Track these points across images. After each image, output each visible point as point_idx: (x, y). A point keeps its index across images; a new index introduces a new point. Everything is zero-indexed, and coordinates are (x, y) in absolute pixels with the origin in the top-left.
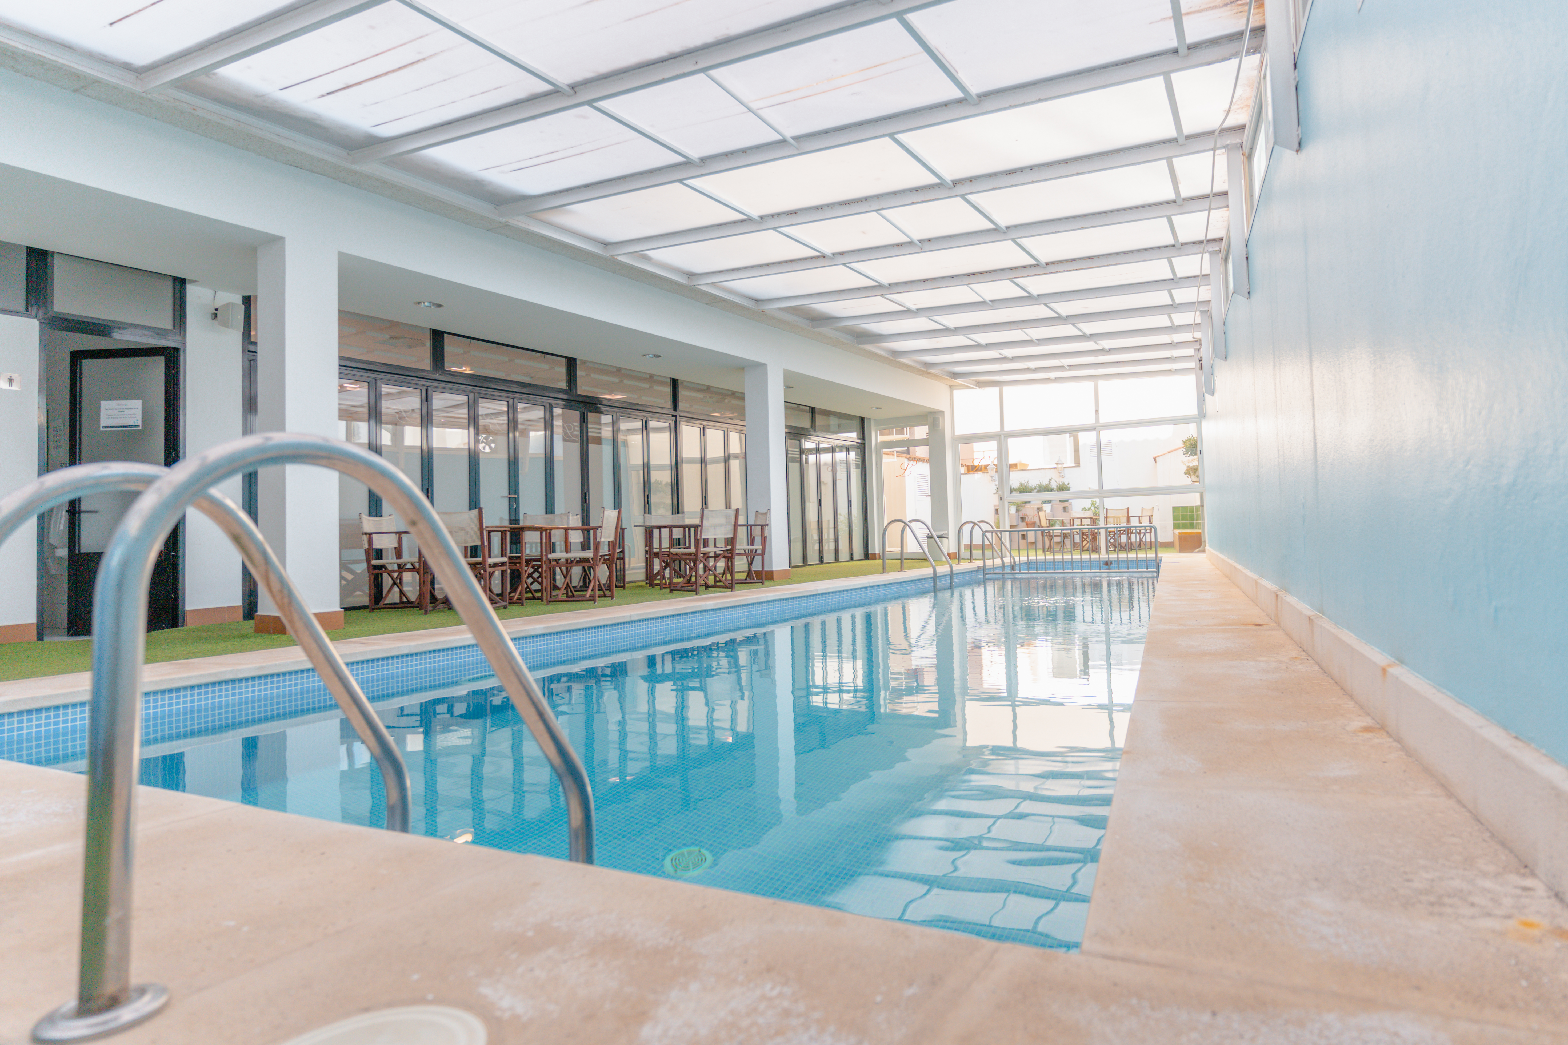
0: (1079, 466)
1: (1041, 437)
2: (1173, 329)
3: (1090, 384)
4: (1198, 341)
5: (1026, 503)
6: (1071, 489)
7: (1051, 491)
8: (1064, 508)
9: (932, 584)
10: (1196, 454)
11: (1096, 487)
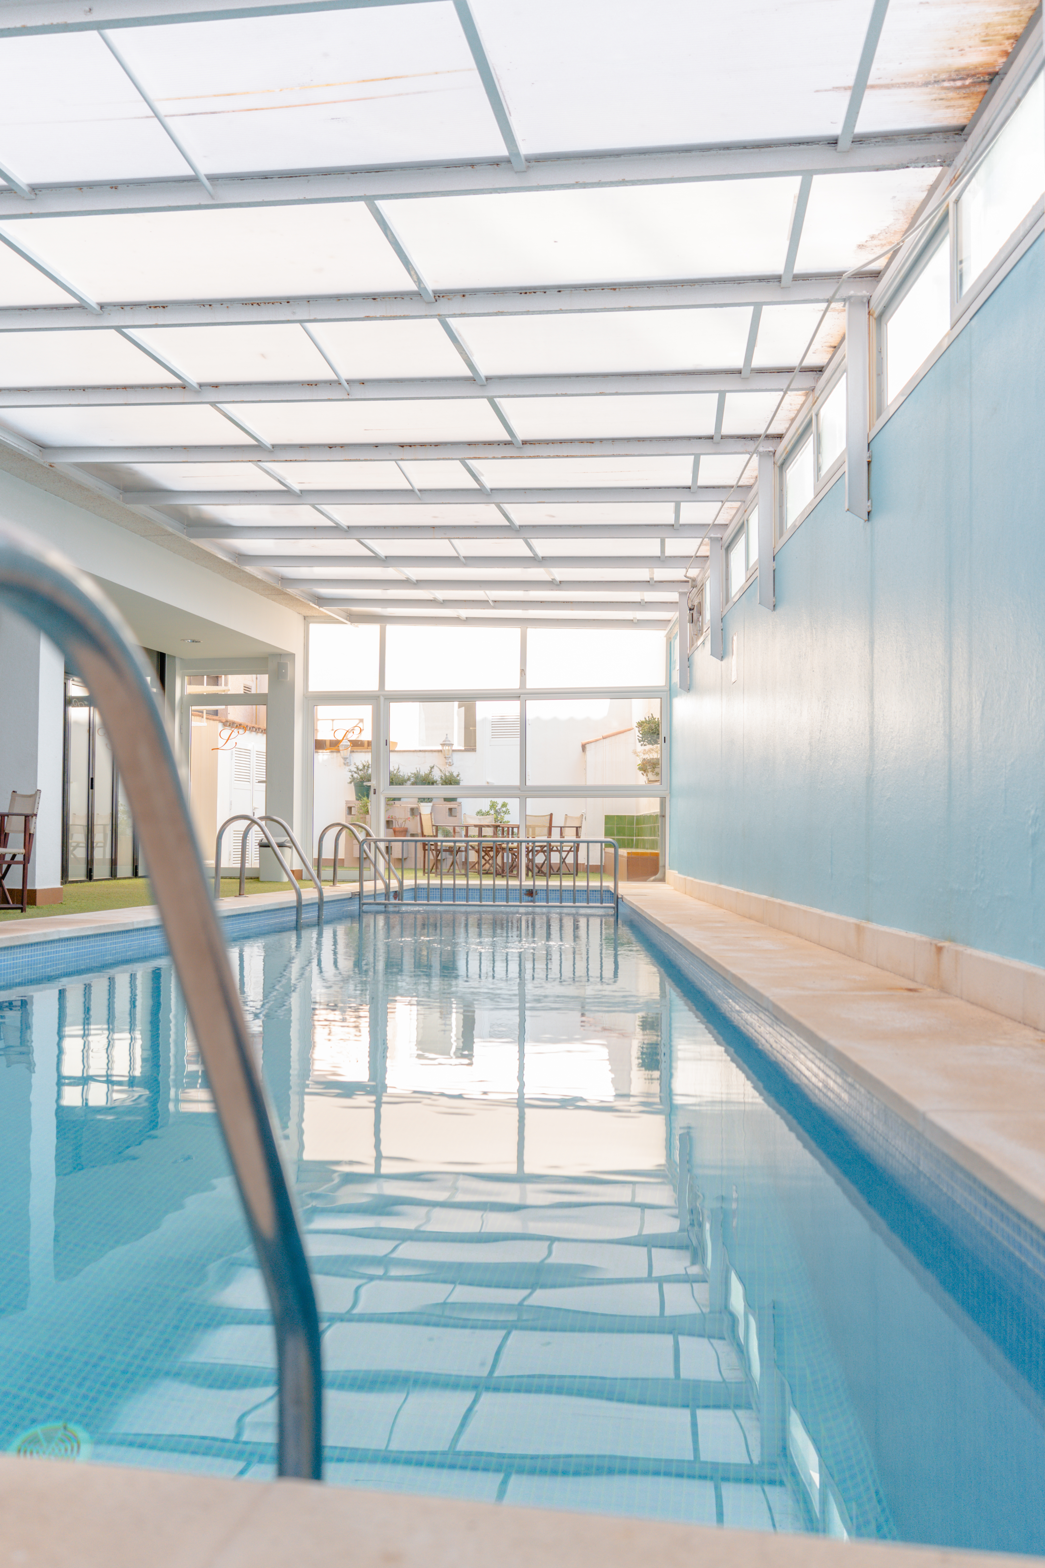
0: (474, 750)
1: (416, 706)
2: (662, 560)
3: (515, 632)
4: (692, 583)
5: (394, 799)
6: (462, 783)
7: (433, 784)
8: (450, 810)
9: (294, 918)
10: (656, 743)
11: (516, 782)
